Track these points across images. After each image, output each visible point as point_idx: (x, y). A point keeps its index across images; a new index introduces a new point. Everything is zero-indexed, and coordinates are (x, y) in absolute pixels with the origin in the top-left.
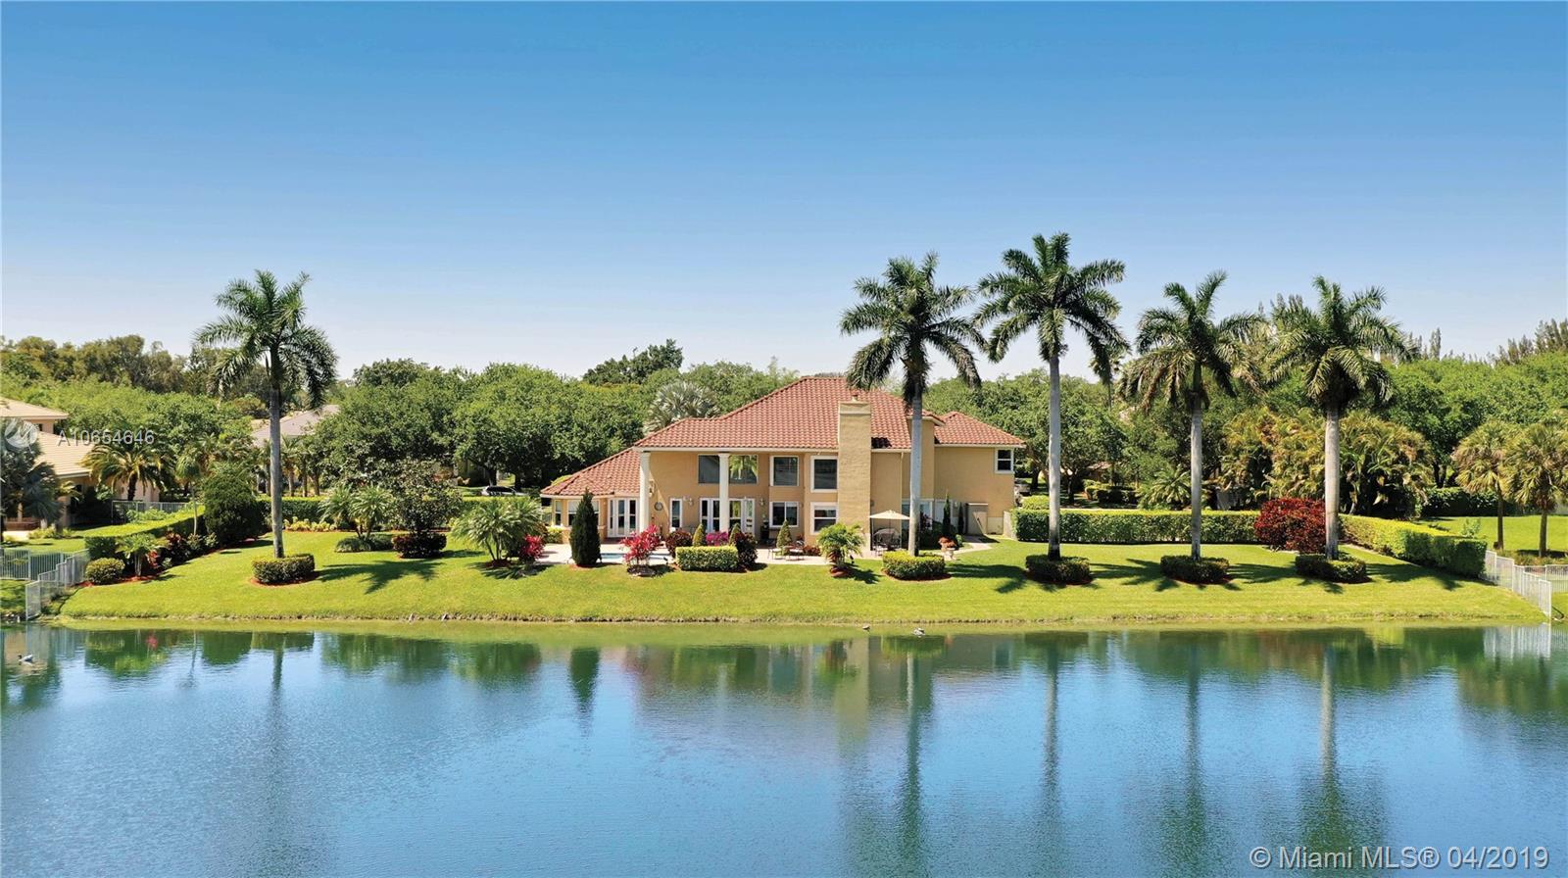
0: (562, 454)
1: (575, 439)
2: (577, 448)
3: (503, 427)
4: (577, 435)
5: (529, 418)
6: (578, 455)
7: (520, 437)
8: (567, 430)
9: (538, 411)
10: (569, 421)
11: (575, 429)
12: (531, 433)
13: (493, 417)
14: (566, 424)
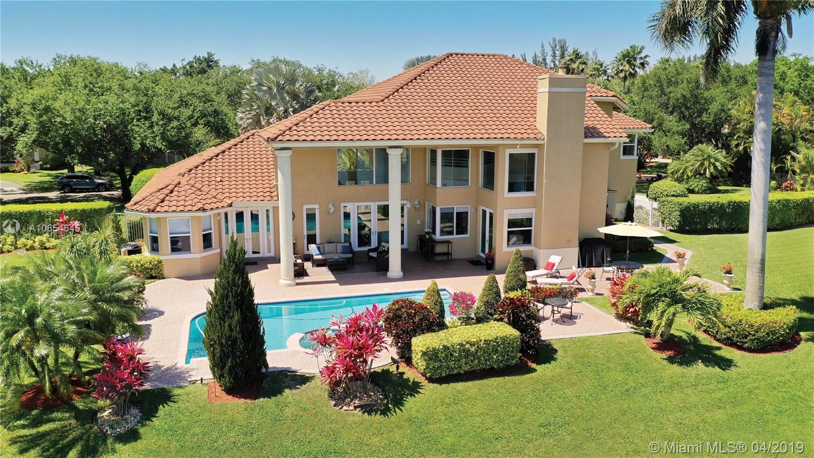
0: (143, 145)
1: (155, 129)
2: (158, 138)
3: (69, 118)
4: (157, 124)
5: (101, 106)
6: (160, 144)
7: (92, 128)
8: (146, 118)
9: (112, 98)
10: (147, 109)
11: (155, 118)
12: (105, 123)
13: (57, 105)
14: (145, 113)
